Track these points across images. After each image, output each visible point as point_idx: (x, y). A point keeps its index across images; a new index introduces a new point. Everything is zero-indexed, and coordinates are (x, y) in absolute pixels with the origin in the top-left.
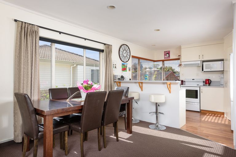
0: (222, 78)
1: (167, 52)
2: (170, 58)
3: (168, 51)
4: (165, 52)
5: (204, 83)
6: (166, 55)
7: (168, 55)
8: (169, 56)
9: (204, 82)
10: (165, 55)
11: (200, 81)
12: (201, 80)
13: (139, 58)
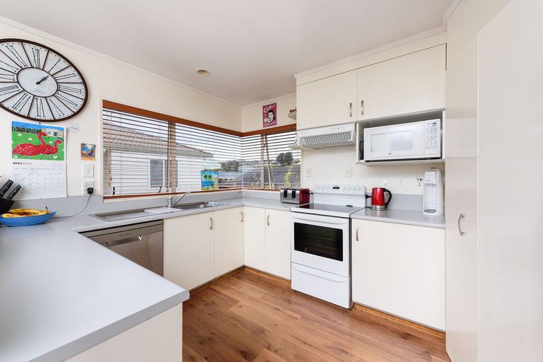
0: (429, 185)
1: (270, 107)
2: (275, 124)
3: (272, 105)
4: (264, 107)
5: (369, 200)
6: (267, 117)
7: (271, 115)
8: (275, 118)
9: (367, 197)
10: (265, 115)
11: (356, 192)
12: (360, 189)
13: (172, 121)
